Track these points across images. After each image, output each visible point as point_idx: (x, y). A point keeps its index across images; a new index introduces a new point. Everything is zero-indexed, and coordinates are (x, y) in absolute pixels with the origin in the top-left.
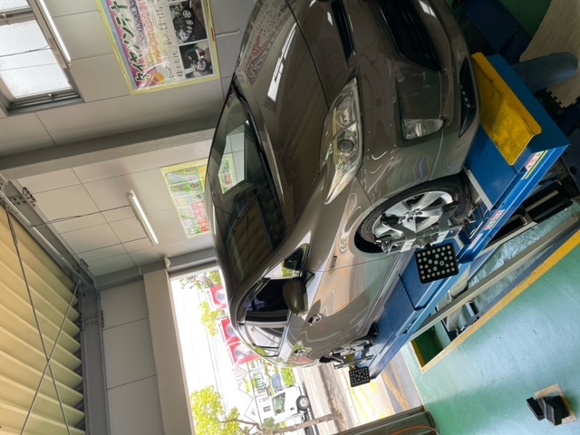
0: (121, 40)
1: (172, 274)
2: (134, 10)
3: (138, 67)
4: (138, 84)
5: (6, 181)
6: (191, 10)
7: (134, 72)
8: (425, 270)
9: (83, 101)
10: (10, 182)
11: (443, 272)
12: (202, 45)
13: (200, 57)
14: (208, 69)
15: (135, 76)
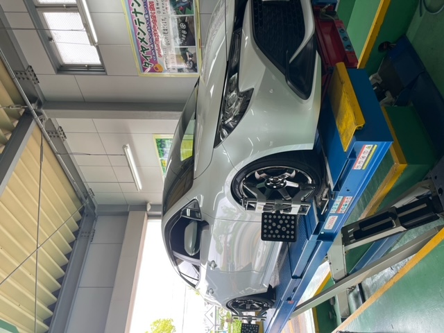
0: (136, 36)
1: (150, 217)
2: (147, 16)
3: (145, 57)
4: (144, 70)
5: (47, 118)
6: (186, 24)
7: (142, 60)
8: (268, 231)
9: (106, 74)
10: (50, 119)
11: (283, 237)
12: (191, 49)
13: (189, 59)
14: (194, 68)
15: (142, 63)
